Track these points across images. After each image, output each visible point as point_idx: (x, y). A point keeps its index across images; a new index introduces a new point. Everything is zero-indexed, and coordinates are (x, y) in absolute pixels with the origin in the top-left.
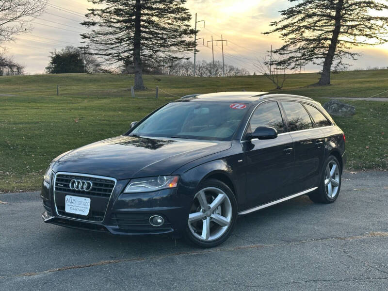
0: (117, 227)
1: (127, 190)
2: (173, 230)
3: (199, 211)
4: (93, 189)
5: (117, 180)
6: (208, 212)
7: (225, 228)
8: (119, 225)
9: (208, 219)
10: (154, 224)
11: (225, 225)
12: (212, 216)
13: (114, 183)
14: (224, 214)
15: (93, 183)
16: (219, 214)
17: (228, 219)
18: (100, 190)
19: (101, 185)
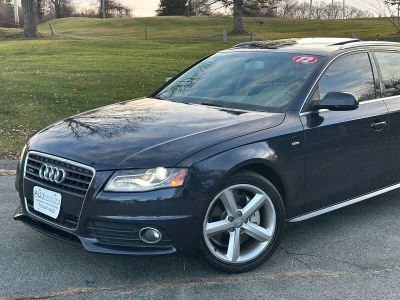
0: (95, 240)
1: (111, 186)
2: (175, 250)
3: (224, 218)
4: (67, 181)
5: (96, 171)
6: (238, 221)
7: (263, 245)
8: (98, 238)
9: (238, 230)
10: (147, 239)
11: (265, 240)
12: (244, 226)
13: (93, 174)
14: (263, 223)
15: (67, 172)
16: (256, 223)
17: (270, 231)
18: (74, 183)
19: (76, 176)
